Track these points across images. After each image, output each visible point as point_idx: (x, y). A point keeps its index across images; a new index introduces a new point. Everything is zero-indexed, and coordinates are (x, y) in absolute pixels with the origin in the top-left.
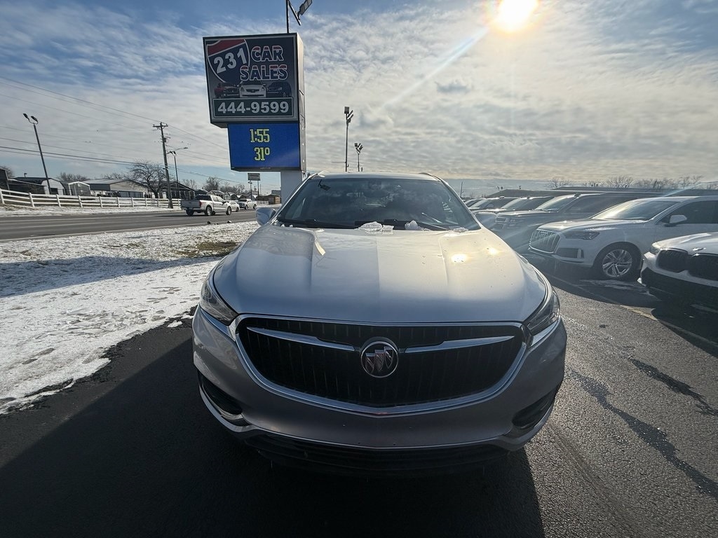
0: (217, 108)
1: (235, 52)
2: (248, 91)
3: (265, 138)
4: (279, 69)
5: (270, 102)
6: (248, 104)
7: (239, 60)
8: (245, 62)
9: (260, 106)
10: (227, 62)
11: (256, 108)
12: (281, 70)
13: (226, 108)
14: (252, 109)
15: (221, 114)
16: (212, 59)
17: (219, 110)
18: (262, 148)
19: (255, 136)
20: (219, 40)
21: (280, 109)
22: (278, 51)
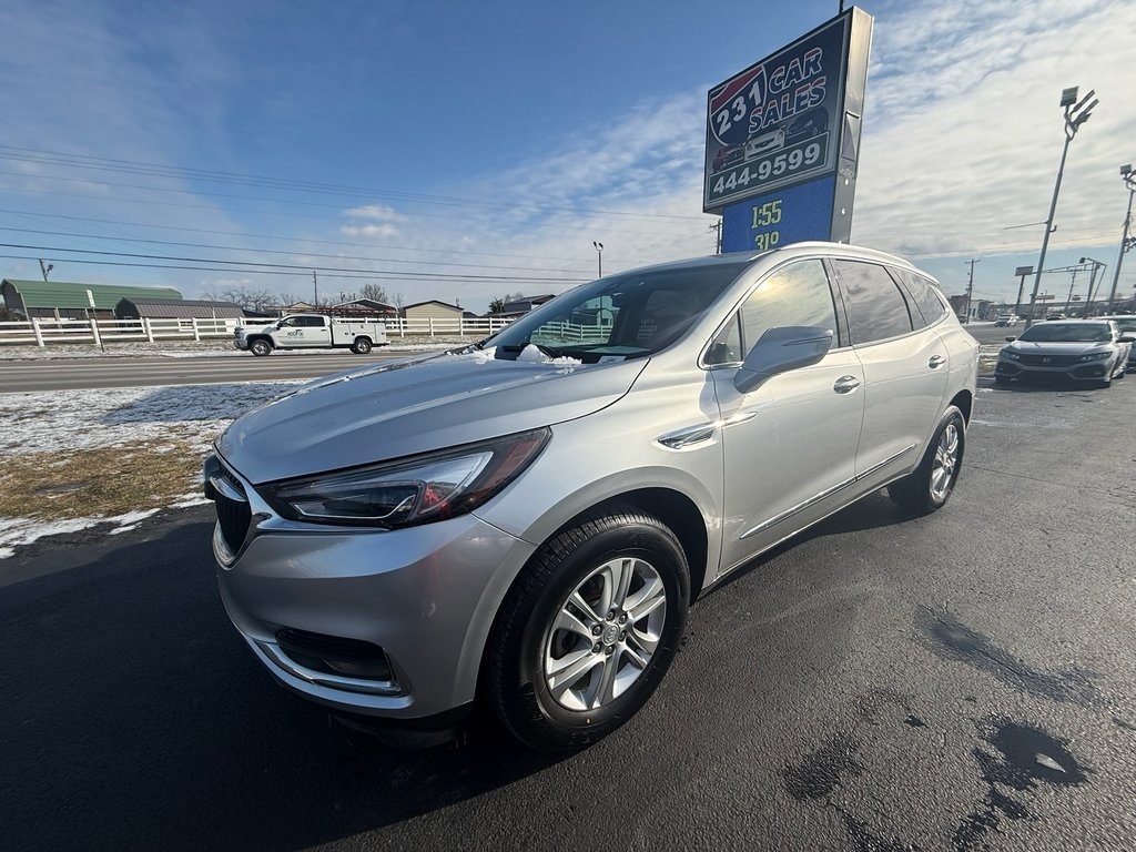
0: (712, 188)
1: (745, 93)
2: (757, 146)
3: (775, 216)
4: (810, 89)
5: (788, 152)
6: (754, 168)
7: (750, 104)
8: (758, 101)
9: (773, 165)
10: (734, 113)
11: (765, 170)
12: (814, 91)
13: (724, 184)
14: (759, 174)
15: (718, 195)
16: (715, 118)
17: (715, 190)
18: (767, 235)
19: (761, 217)
20: (727, 85)
21: (805, 158)
22: (813, 58)
